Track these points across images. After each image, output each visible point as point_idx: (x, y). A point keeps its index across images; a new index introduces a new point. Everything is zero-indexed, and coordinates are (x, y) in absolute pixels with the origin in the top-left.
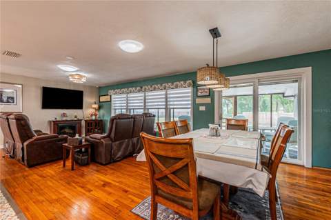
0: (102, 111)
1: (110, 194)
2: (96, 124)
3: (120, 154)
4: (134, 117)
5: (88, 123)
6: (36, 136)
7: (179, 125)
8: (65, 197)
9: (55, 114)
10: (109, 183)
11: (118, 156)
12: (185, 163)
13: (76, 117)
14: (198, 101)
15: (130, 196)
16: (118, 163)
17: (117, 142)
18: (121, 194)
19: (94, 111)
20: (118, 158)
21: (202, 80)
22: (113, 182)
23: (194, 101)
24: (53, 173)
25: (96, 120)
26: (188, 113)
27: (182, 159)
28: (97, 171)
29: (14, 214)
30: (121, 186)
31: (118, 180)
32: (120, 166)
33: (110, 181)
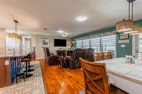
0: (73, 47)
1: (71, 81)
2: (70, 52)
3: (77, 65)
4: (84, 50)
5: (68, 52)
6: (51, 55)
7: (106, 54)
8: (56, 78)
9: (58, 48)
10: (72, 77)
11: (77, 66)
12: (101, 78)
13: (64, 49)
14: (120, 42)
15: (79, 85)
16: (77, 69)
17: (76, 60)
18: (76, 83)
19: (70, 47)
20: (77, 67)
21: (119, 29)
22: (73, 77)
23: (117, 42)
24: (55, 69)
25: (70, 51)
26: (113, 48)
27: (99, 75)
28: (69, 71)
29: (42, 80)
30: (76, 79)
31: (75, 76)
32: (77, 70)
33: (72, 76)
